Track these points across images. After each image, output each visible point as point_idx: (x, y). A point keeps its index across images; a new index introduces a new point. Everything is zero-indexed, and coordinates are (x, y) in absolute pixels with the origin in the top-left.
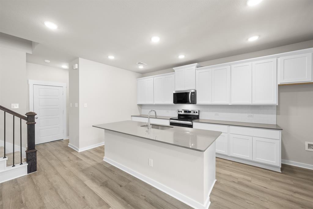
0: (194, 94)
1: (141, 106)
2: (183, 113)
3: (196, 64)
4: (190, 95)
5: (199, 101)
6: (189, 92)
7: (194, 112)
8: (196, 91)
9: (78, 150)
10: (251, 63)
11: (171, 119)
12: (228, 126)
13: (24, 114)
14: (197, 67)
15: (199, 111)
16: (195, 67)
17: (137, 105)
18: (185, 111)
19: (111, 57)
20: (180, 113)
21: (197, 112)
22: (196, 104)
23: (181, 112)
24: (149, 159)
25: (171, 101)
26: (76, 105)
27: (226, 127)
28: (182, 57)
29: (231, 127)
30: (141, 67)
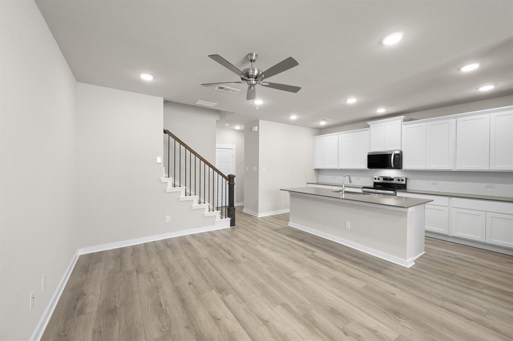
0: (399, 157)
1: (318, 171)
2: (381, 180)
3: (403, 117)
4: (392, 157)
5: (406, 165)
6: (391, 154)
7: (399, 180)
8: (401, 152)
9: (258, 215)
10: (489, 115)
11: (364, 188)
12: (450, 197)
13: (226, 175)
14: (405, 121)
15: (406, 178)
16: (400, 121)
17: (314, 171)
18: (385, 179)
19: (293, 117)
20: (377, 181)
21: (402, 180)
22: (402, 168)
23: (378, 179)
24: (347, 222)
25: (364, 165)
26: (255, 169)
27: (447, 198)
28: (381, 111)
29: (453, 199)
30: (323, 123)
